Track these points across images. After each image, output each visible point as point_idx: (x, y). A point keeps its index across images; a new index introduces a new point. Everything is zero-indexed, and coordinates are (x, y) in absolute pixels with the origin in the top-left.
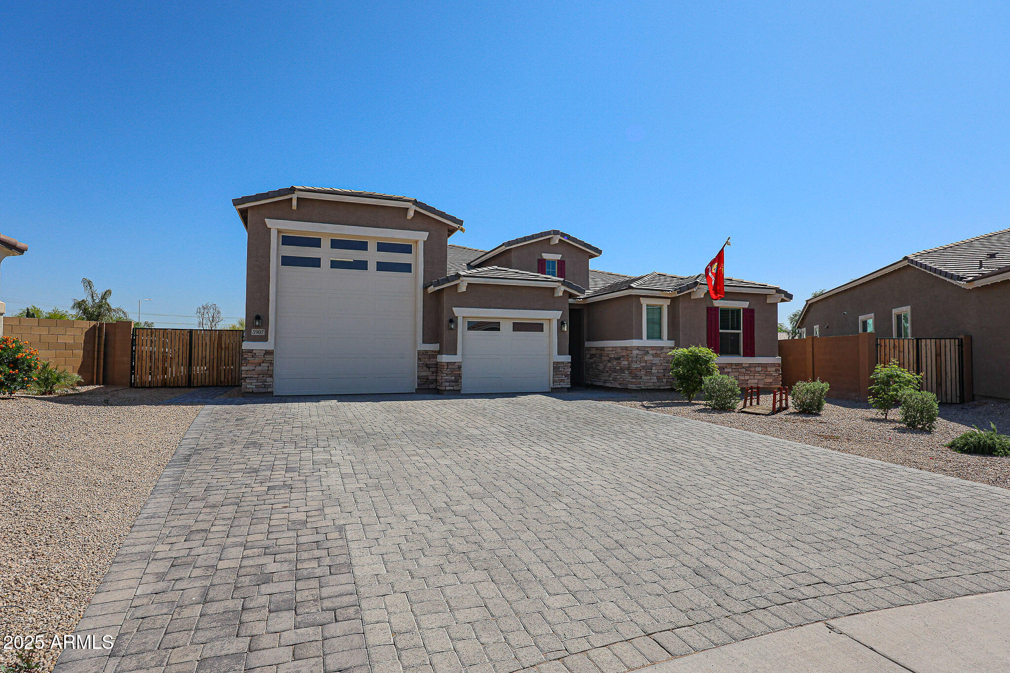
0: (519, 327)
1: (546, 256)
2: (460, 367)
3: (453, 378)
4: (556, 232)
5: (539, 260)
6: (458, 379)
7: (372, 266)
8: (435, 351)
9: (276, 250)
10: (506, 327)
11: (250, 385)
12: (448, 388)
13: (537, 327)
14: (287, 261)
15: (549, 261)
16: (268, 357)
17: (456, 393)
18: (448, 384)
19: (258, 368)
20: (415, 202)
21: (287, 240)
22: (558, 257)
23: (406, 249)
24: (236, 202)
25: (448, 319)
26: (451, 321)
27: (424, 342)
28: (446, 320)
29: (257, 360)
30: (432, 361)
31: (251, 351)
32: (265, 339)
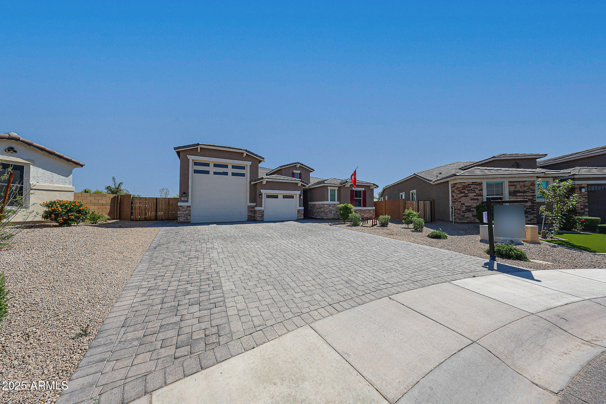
0: (285, 197)
1: (294, 171)
2: (263, 212)
3: (261, 215)
4: (298, 163)
5: (292, 173)
6: (263, 216)
7: (230, 174)
8: (254, 206)
9: (192, 167)
10: (281, 197)
11: (181, 219)
12: (259, 219)
13: (292, 197)
14: (196, 172)
15: (296, 173)
16: (188, 209)
17: (262, 221)
18: (259, 218)
19: (185, 213)
20: (246, 151)
21: (196, 164)
22: (299, 172)
23: (243, 168)
24: (175, 149)
25: (259, 194)
26: (260, 195)
27: (250, 202)
28: (258, 194)
29: (184, 210)
30: (253, 209)
31: (181, 206)
32: (187, 201)
